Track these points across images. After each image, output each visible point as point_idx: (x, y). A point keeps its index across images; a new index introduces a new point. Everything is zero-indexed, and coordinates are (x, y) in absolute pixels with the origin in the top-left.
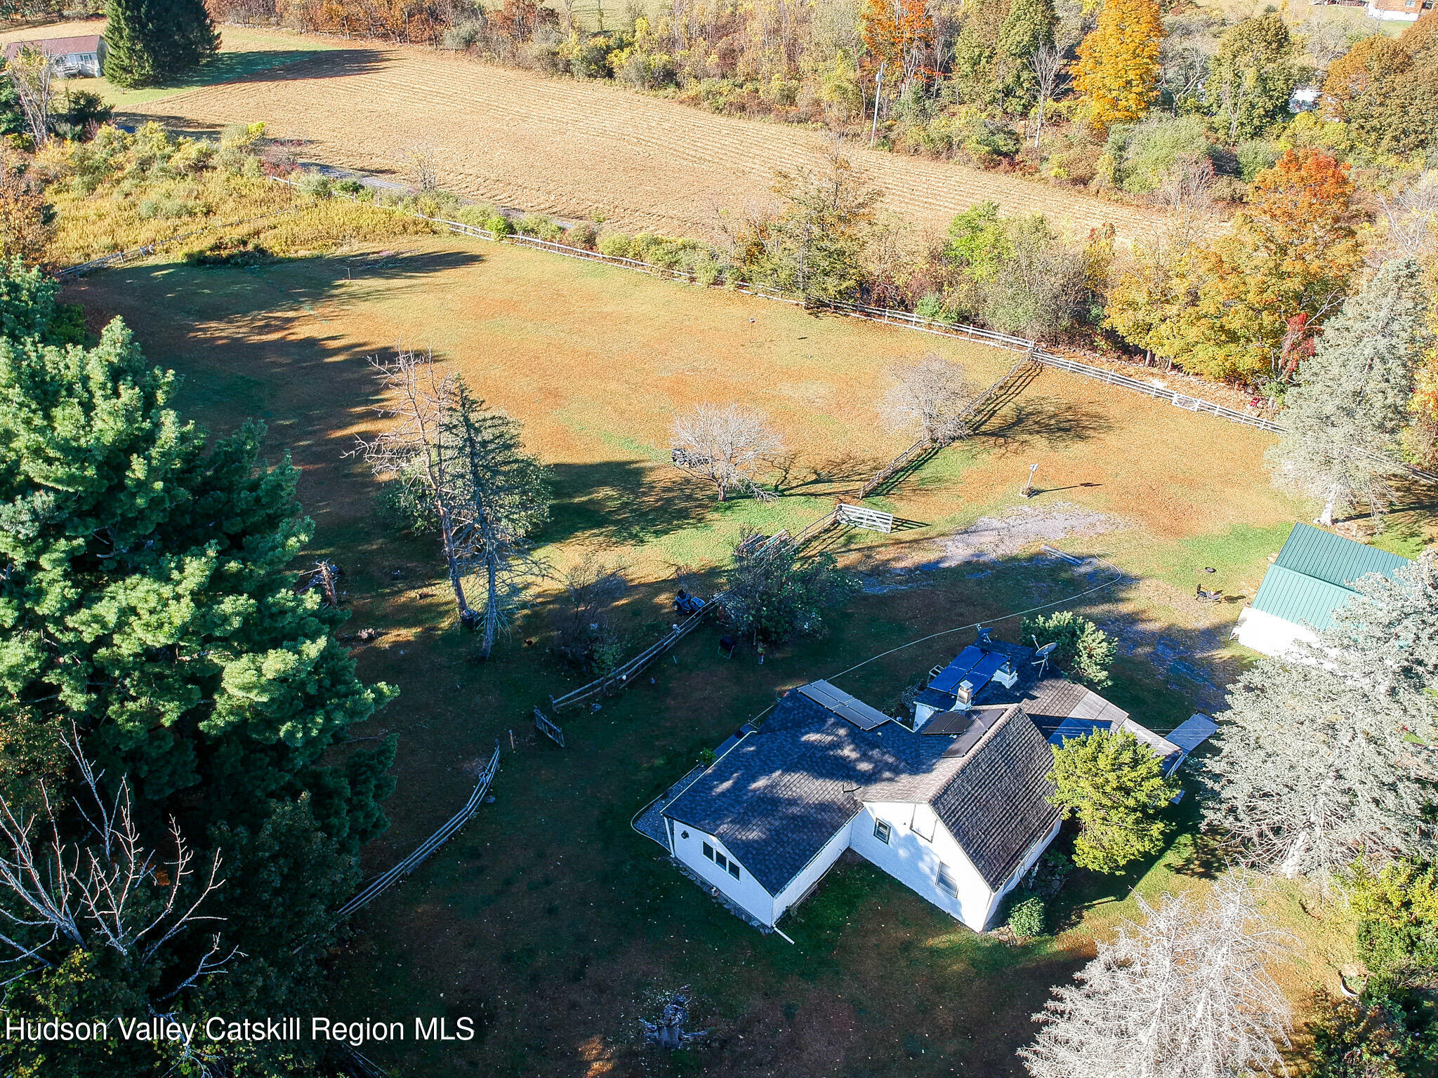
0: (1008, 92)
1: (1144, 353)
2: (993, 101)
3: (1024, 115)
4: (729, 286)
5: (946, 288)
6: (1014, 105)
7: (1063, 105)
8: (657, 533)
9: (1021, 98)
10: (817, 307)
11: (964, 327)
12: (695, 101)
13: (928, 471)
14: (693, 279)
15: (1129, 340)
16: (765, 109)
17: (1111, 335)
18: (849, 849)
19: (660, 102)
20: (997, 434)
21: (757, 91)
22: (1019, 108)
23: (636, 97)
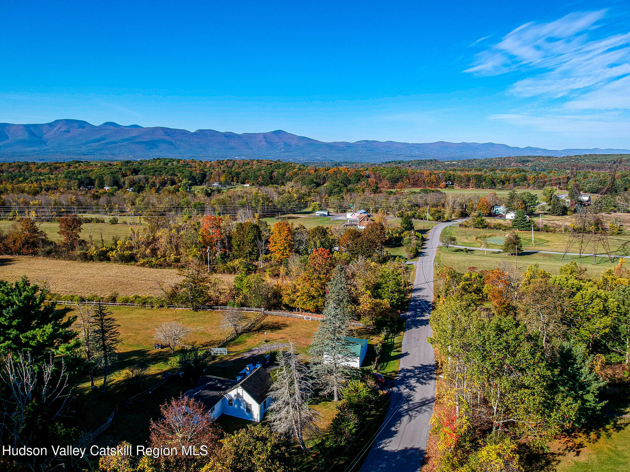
0: (251, 253)
1: (295, 308)
2: (246, 256)
3: (257, 260)
4: (166, 307)
5: (236, 297)
6: (253, 257)
7: (268, 256)
8: (153, 364)
9: (255, 255)
10: (196, 309)
11: (243, 308)
12: (143, 265)
13: (236, 341)
14: (152, 307)
15: (291, 305)
16: (169, 265)
17: (286, 306)
18: (223, 414)
19: (130, 266)
20: (256, 331)
21: (166, 260)
22: (255, 258)
23: (120, 265)
